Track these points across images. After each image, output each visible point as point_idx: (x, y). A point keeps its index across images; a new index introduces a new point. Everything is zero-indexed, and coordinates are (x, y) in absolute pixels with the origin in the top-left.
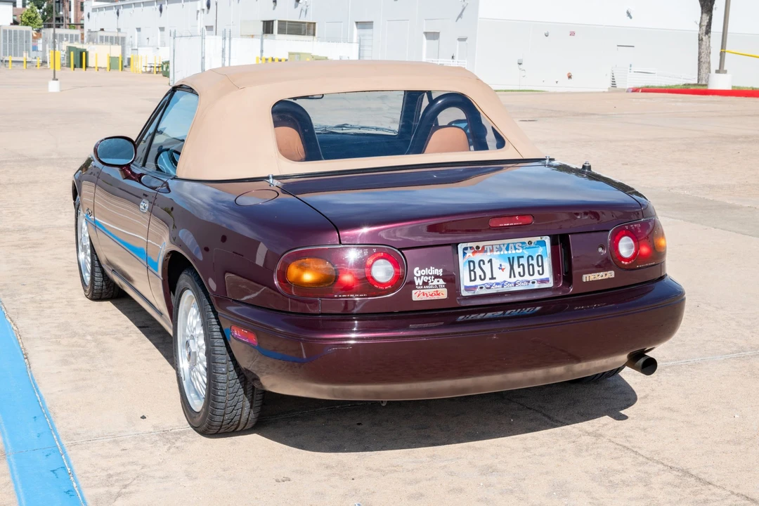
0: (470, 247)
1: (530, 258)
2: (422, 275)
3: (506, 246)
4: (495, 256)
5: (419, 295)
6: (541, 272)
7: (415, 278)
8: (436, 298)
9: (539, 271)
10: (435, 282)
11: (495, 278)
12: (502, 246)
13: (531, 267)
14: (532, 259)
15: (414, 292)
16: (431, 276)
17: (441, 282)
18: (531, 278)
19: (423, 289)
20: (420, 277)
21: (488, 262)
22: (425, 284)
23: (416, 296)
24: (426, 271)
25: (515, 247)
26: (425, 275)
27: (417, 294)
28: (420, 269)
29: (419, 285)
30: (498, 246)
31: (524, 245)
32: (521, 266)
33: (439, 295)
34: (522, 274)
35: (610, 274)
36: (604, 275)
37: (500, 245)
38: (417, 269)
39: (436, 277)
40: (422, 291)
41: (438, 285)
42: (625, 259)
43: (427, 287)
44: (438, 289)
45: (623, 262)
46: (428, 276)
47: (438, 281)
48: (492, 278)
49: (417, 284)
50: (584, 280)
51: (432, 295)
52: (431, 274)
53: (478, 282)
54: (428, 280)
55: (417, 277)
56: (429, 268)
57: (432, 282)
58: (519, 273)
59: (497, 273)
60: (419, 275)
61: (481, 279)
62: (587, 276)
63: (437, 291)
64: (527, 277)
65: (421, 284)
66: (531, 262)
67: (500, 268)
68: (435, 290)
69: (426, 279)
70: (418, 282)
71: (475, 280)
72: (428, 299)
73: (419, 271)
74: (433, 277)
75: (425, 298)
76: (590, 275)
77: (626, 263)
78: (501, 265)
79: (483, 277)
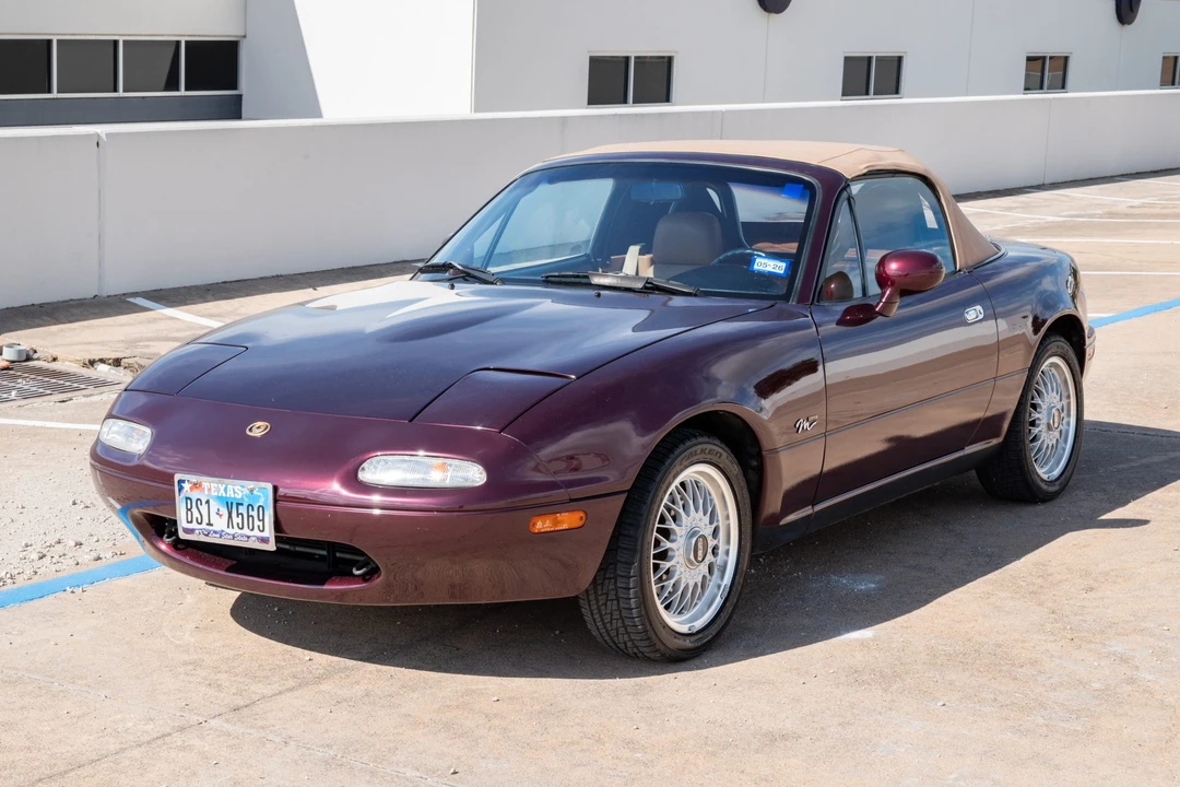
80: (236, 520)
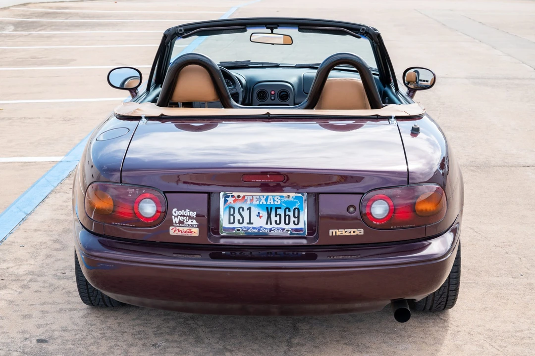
0: (232, 196)
1: (287, 210)
2: (178, 215)
3: (265, 197)
4: (255, 205)
5: (175, 231)
6: (296, 223)
7: (173, 217)
8: (189, 234)
9: (294, 222)
10: (190, 222)
11: (252, 224)
12: (262, 197)
13: (287, 217)
14: (289, 211)
15: (171, 228)
16: (186, 216)
17: (195, 222)
18: (286, 227)
19: (179, 226)
20: (177, 216)
21: (248, 209)
22: (181, 222)
23: (172, 231)
24: (183, 212)
25: (274, 199)
26: (181, 216)
27: (174, 230)
28: (178, 210)
29: (176, 223)
30: (258, 197)
31: (282, 198)
32: (278, 216)
33: (191, 232)
34: (278, 222)
35: (360, 232)
36: (352, 232)
37: (259, 196)
38: (175, 209)
39: (190, 217)
40: (178, 228)
41: (192, 225)
42: (377, 220)
43: (183, 225)
44: (191, 228)
45: (374, 222)
46: (184, 216)
47: (192, 222)
48: (250, 223)
49: (174, 222)
50: (331, 234)
51: (185, 232)
52: (186, 215)
53: (236, 225)
54: (184, 220)
55: (175, 216)
56: (185, 210)
57: (187, 222)
58: (276, 221)
59: (254, 219)
60: (176, 215)
61: (239, 223)
62: (334, 231)
63: (190, 230)
64: (283, 225)
65: (177, 222)
66: (288, 213)
67: (257, 216)
68: (189, 228)
69: (182, 219)
70: (175, 220)
71: (234, 223)
72: (182, 234)
73: (177, 212)
74: (188, 218)
75: (180, 234)
76: (337, 231)
77: (378, 223)
78: (259, 213)
79: (241, 221)
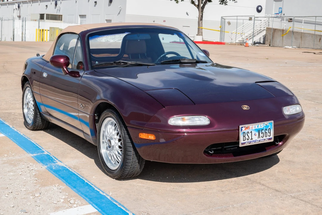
80: (261, 135)
